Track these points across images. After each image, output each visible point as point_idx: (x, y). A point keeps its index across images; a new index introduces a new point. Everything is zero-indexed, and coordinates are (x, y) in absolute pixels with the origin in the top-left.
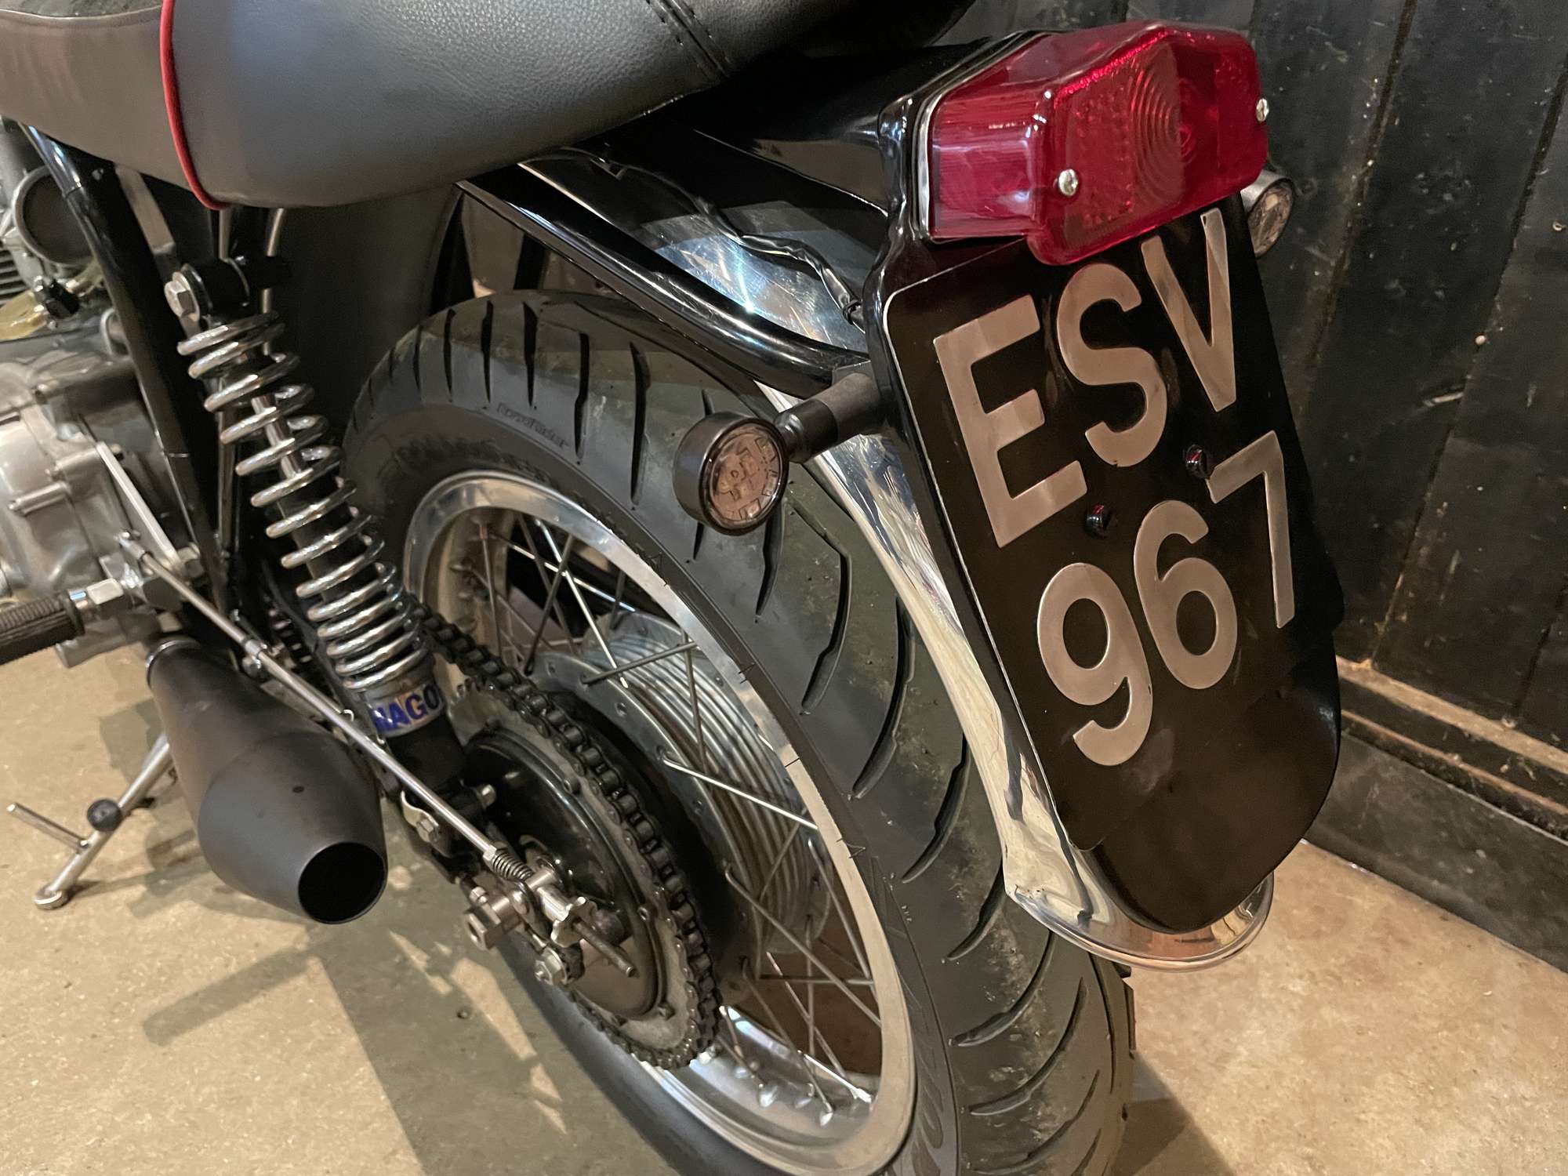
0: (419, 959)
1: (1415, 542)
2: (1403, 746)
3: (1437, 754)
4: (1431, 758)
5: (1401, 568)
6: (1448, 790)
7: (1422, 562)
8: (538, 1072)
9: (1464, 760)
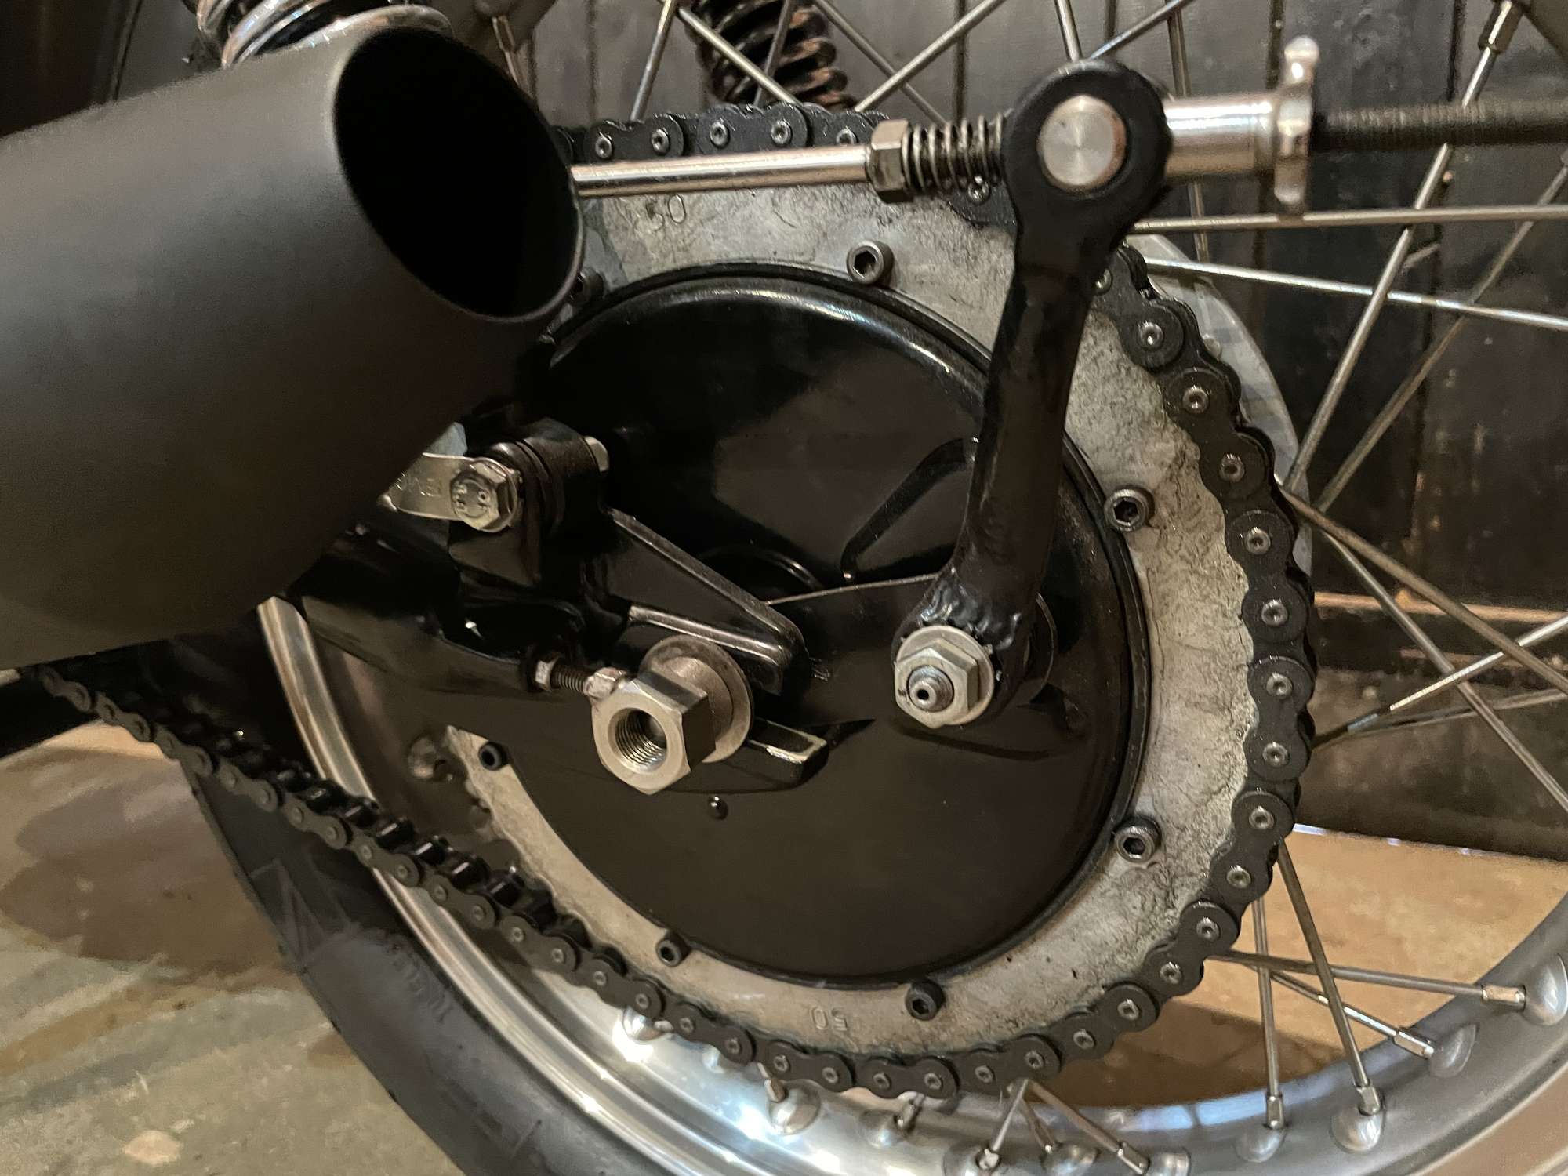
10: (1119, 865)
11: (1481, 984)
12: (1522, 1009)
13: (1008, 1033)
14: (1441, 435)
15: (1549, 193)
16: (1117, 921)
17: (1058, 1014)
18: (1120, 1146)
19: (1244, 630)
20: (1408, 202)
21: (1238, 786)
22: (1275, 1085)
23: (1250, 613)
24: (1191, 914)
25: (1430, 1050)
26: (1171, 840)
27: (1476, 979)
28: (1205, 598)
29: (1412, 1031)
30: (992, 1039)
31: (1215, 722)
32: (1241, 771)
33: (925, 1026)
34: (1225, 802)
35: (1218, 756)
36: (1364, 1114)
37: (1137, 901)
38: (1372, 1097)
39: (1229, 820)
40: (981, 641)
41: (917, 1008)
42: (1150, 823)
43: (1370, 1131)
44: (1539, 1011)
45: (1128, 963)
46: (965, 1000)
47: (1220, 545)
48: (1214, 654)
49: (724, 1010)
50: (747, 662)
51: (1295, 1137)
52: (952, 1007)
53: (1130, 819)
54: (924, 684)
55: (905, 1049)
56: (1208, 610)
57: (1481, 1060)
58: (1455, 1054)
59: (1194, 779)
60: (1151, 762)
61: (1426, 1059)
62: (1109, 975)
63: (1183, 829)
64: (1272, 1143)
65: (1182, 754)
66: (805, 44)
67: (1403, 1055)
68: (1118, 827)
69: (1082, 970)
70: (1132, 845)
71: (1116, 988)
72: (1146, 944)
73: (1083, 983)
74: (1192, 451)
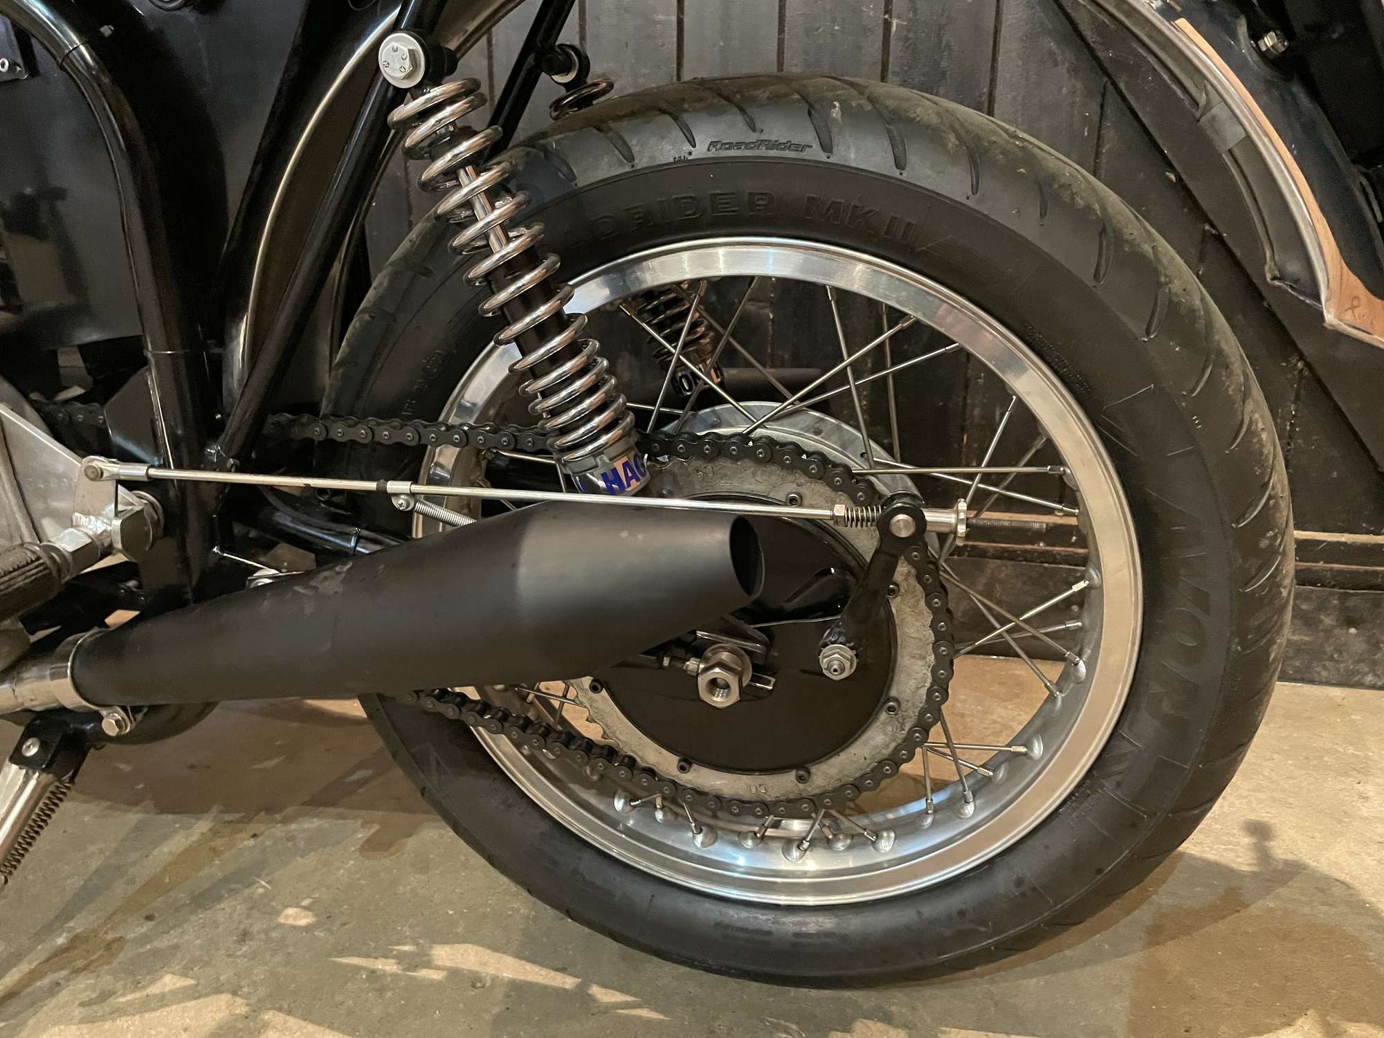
0: (388, 966)
1: (969, 408)
2: (1005, 550)
3: (1029, 547)
4: (1026, 551)
5: (963, 429)
6: (1046, 568)
7: (977, 420)
8: (596, 991)
9: (1047, 545)
10: (883, 716)
11: (1009, 745)
12: (1025, 754)
13: (838, 784)
14: (976, 412)
15: (1024, 462)
16: (883, 737)
17: (857, 775)
18: (865, 830)
19: (931, 631)
20: (979, 465)
21: (928, 685)
22: (929, 794)
23: (933, 626)
24: (911, 732)
25: (991, 773)
26: (903, 706)
27: (1007, 743)
28: (917, 620)
29: (983, 766)
30: (830, 788)
31: (921, 663)
32: (929, 680)
33: (801, 786)
34: (923, 691)
35: (921, 675)
36: (967, 802)
37: (890, 729)
38: (969, 794)
39: (925, 697)
40: (852, 648)
41: (800, 779)
42: (896, 700)
43: (970, 809)
44: (1032, 755)
45: (886, 752)
46: (819, 774)
47: (923, 603)
48: (920, 639)
49: (706, 790)
50: (750, 653)
51: (938, 816)
52: (814, 777)
53: (888, 700)
54: (835, 667)
55: (792, 796)
56: (918, 624)
57: (1010, 775)
58: (1001, 774)
59: (912, 683)
60: (896, 678)
61: (990, 778)
62: (879, 758)
63: (908, 701)
64: (929, 820)
65: (909, 675)
66: (698, 329)
67: (980, 776)
68: (885, 702)
69: (868, 757)
70: (891, 709)
71: (881, 763)
72: (893, 745)
73: (868, 761)
74: (913, 571)
